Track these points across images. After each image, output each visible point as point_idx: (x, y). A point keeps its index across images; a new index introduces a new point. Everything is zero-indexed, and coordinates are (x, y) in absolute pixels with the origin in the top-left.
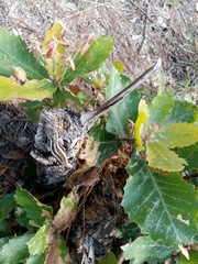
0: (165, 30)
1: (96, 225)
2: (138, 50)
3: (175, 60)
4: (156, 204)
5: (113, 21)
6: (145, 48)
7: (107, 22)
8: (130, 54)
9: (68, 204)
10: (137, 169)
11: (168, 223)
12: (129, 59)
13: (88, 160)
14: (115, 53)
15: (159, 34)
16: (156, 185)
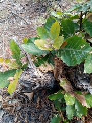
0: (24, 8)
1: (76, 77)
2: (27, 24)
3: (38, 9)
4: (74, 53)
5: (12, 30)
6: (27, 21)
7: (11, 33)
8: (27, 29)
9: (64, 83)
10: (60, 53)
11: (81, 52)
12: (29, 30)
13: (49, 70)
14: (24, 35)
15: (25, 12)
16: (69, 49)
